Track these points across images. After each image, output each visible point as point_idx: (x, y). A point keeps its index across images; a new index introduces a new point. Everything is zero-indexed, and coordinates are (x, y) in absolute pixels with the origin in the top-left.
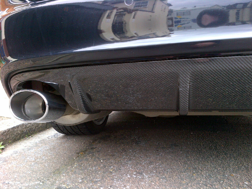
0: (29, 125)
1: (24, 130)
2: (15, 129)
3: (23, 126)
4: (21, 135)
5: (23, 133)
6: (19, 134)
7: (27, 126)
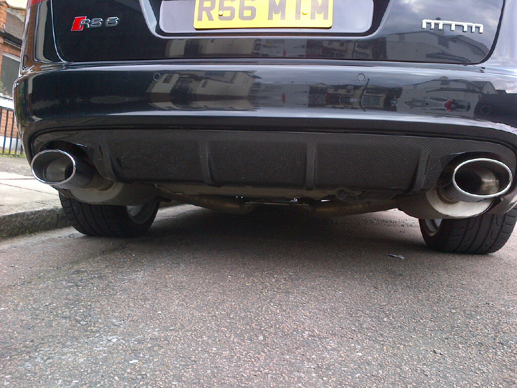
0: (32, 216)
1: (24, 222)
2: (13, 218)
3: (24, 217)
4: (20, 229)
5: (22, 227)
6: (17, 227)
7: (30, 218)
